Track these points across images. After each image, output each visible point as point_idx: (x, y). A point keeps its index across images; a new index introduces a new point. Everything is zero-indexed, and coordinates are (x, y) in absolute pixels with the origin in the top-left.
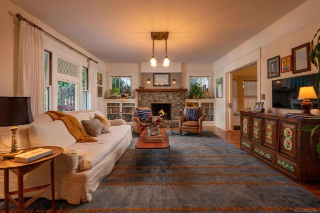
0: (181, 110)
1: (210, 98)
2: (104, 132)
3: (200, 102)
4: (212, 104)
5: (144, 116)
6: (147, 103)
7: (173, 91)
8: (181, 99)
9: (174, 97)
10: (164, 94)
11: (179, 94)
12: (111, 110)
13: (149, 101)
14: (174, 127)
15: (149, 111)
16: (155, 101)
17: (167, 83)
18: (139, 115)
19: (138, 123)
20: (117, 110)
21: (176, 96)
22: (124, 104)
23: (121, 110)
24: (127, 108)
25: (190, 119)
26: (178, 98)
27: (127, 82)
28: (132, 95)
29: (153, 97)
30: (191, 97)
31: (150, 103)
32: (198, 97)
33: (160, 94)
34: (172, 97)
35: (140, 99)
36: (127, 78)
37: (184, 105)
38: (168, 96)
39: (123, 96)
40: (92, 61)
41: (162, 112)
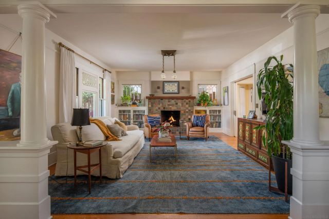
0: (189, 117)
1: (218, 105)
2: (124, 134)
3: (208, 109)
4: (220, 111)
5: (155, 122)
6: (157, 110)
7: (182, 98)
8: (189, 106)
9: (182, 104)
10: (173, 102)
11: (187, 101)
12: (122, 117)
13: (159, 108)
14: (183, 133)
15: (159, 118)
16: (164, 108)
17: (176, 91)
18: (150, 122)
19: (149, 129)
20: (128, 117)
21: (185, 104)
22: (135, 111)
23: (132, 117)
24: (138, 115)
25: (197, 126)
26: (187, 106)
27: (137, 89)
28: (142, 102)
29: (163, 104)
30: (199, 105)
31: (160, 111)
32: (206, 104)
33: (169, 102)
34: (181, 105)
35: (150, 106)
36: (137, 86)
37: (192, 112)
38: (177, 104)
39: (134, 104)
40: (107, 72)
41: (172, 119)
